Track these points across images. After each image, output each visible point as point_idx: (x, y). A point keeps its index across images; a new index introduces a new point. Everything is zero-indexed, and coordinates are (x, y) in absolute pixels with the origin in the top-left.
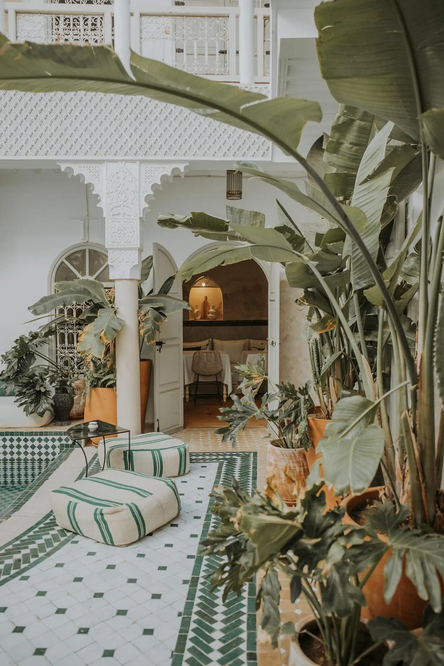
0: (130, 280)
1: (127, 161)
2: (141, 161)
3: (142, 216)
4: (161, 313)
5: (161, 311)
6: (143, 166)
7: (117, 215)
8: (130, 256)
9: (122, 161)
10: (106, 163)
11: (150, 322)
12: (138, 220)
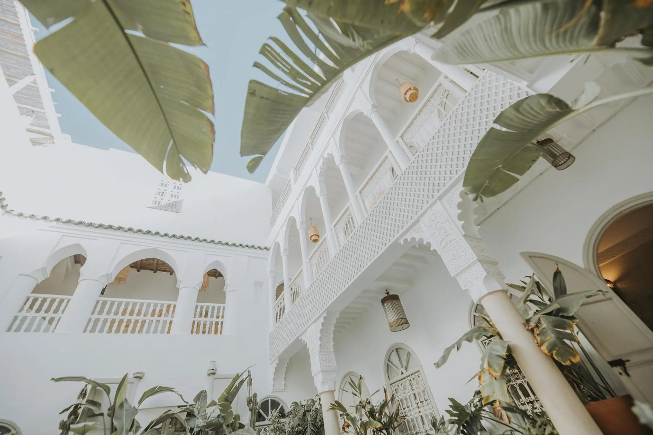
0: (489, 294)
1: (430, 207)
2: (440, 198)
3: (464, 233)
4: (563, 317)
5: (561, 314)
6: (444, 200)
7: (446, 246)
8: (476, 271)
9: (428, 209)
10: (421, 219)
11: (549, 332)
12: (463, 238)
